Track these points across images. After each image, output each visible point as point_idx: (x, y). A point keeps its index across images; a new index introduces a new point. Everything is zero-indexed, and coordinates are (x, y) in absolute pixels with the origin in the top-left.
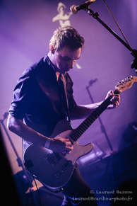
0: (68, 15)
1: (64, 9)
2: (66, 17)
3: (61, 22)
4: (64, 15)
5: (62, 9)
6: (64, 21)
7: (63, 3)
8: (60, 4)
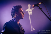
0: (32, 9)
1: (30, 7)
2: (31, 10)
3: (29, 12)
4: (30, 9)
5: (29, 7)
6: (30, 11)
7: (30, 4)
8: (29, 5)
